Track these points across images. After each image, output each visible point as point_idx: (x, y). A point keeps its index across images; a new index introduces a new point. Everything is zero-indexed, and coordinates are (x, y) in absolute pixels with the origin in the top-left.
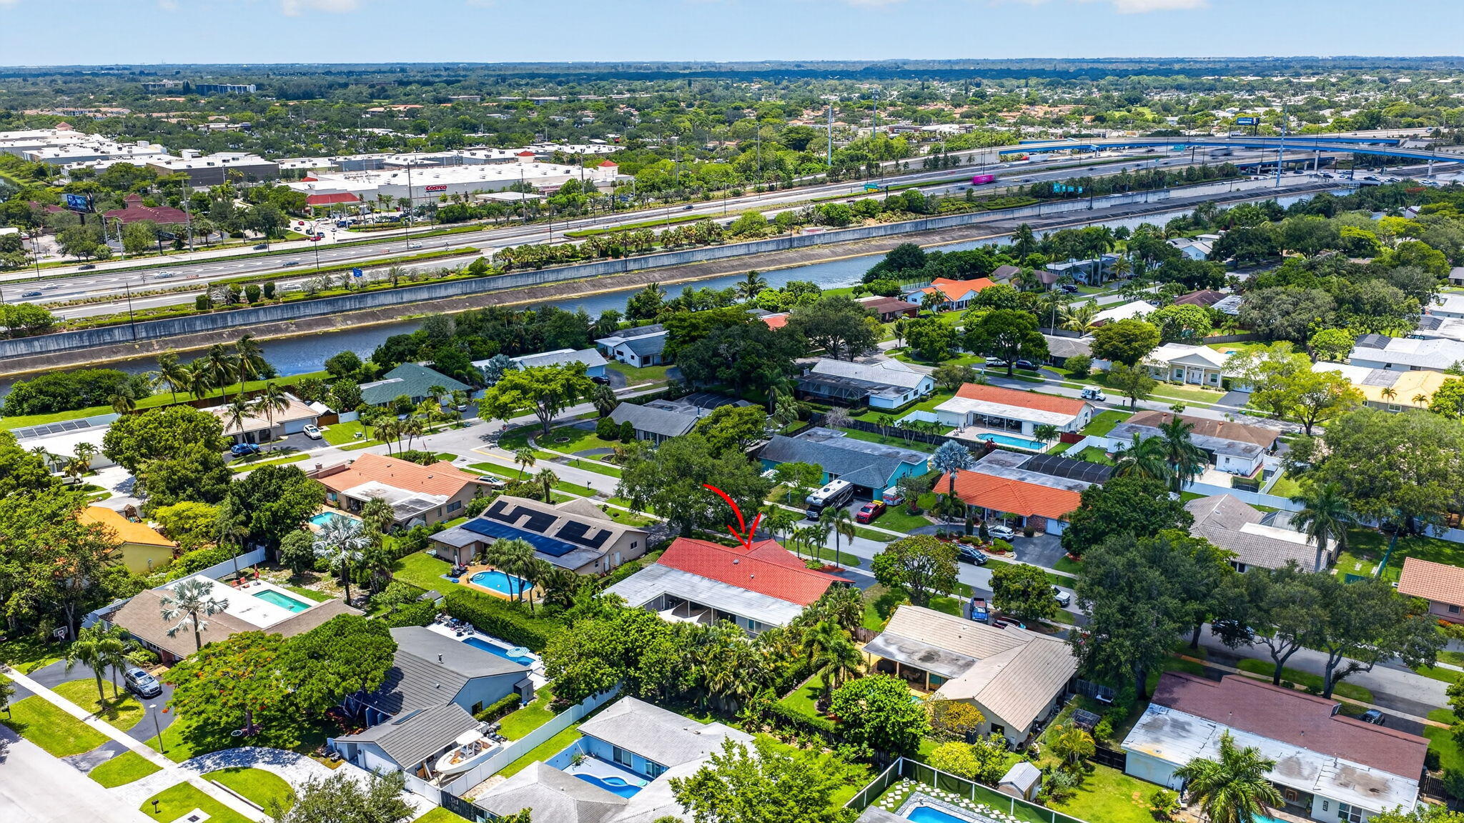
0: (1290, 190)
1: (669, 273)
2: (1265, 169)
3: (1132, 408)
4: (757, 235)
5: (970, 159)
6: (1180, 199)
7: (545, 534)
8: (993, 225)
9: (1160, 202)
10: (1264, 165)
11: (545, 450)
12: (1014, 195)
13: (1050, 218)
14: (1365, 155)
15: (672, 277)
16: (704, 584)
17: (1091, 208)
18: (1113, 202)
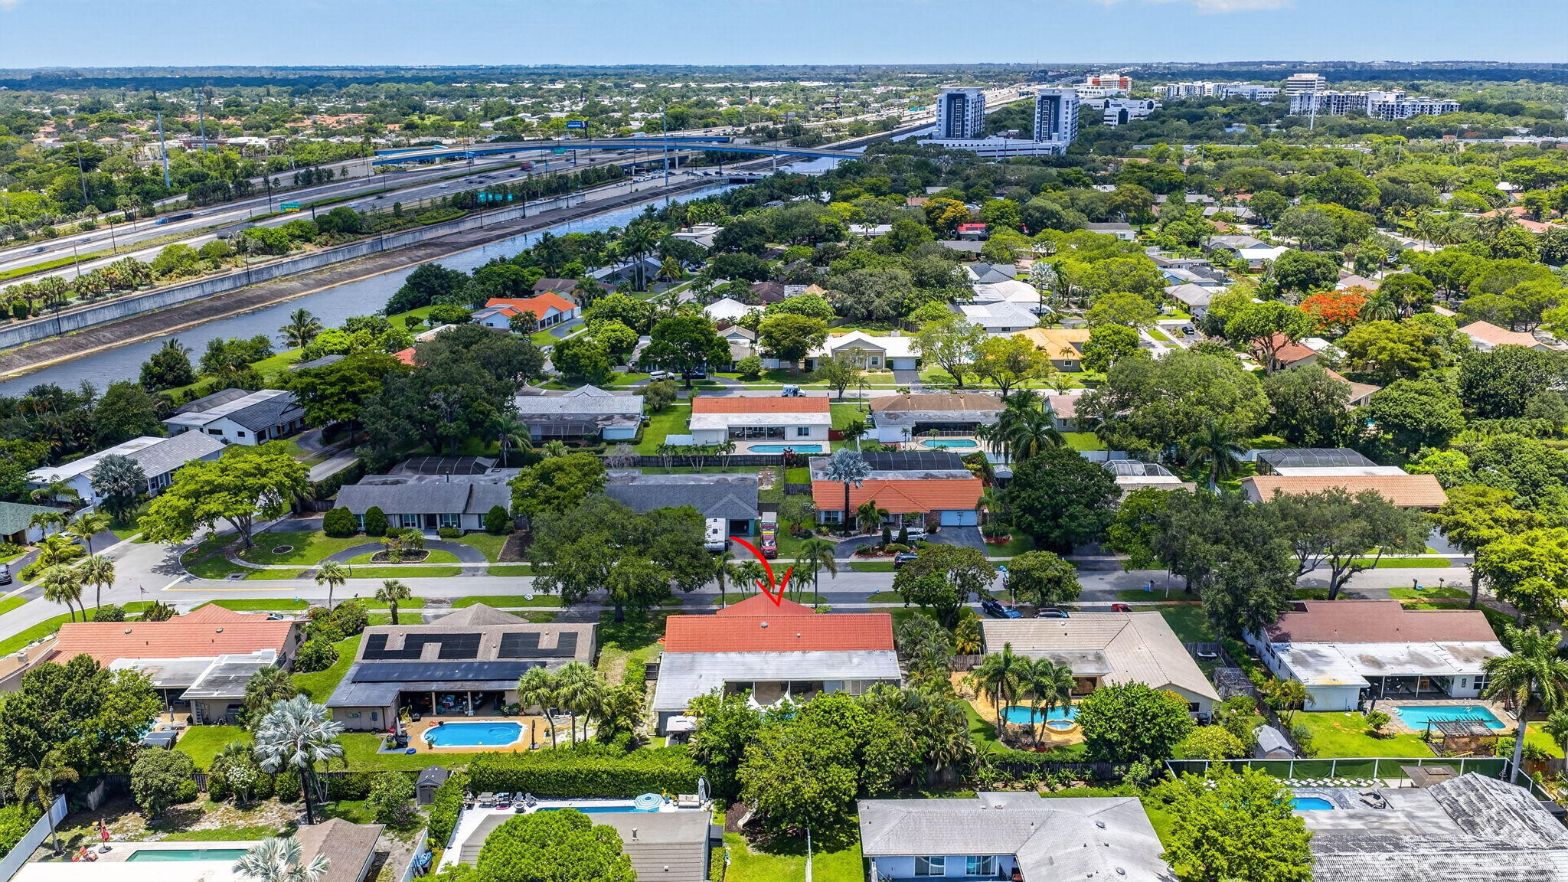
0: (680, 188)
1: (118, 331)
2: (639, 169)
3: (840, 399)
4: (190, 273)
5: (344, 172)
6: (595, 202)
7: (480, 658)
8: (447, 240)
9: (579, 206)
10: (637, 165)
11: (271, 567)
12: (438, 207)
13: (493, 229)
14: (715, 152)
15: (130, 335)
16: (751, 658)
17: (524, 217)
18: (542, 209)
